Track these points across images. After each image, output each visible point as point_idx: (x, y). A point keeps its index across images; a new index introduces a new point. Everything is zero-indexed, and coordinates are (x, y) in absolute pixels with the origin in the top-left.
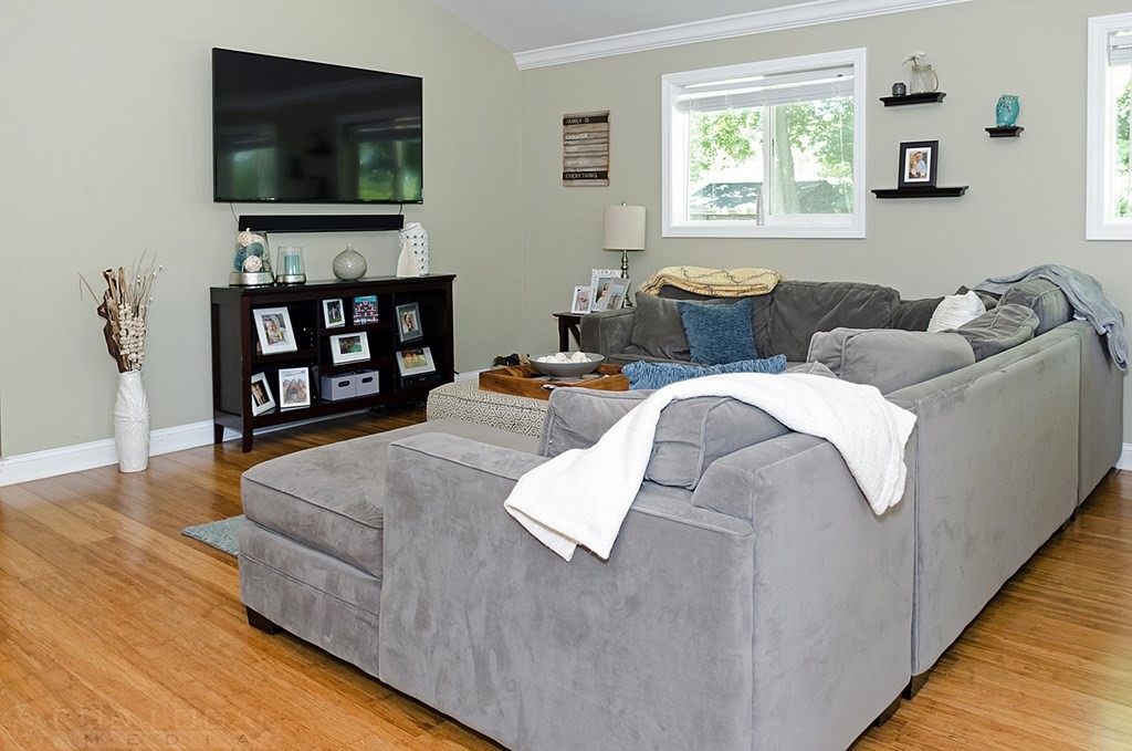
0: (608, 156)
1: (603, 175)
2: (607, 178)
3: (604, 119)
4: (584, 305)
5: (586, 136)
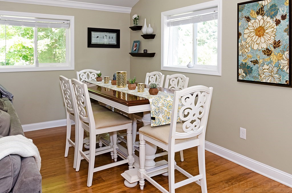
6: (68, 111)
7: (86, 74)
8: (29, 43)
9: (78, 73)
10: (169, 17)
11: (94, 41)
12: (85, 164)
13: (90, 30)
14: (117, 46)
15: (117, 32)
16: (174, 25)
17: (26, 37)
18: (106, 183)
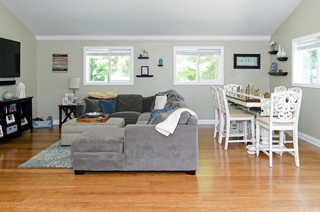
0: (67, 65)
1: (66, 70)
2: (67, 71)
3: (66, 56)
4: (66, 103)
5: (60, 60)
6: (216, 108)
7: (231, 87)
8: (193, 66)
9: (225, 87)
10: (299, 43)
11: (239, 64)
12: (224, 139)
13: (236, 56)
14: (258, 67)
15: (258, 56)
16: (302, 50)
17: (191, 61)
18: (235, 150)
